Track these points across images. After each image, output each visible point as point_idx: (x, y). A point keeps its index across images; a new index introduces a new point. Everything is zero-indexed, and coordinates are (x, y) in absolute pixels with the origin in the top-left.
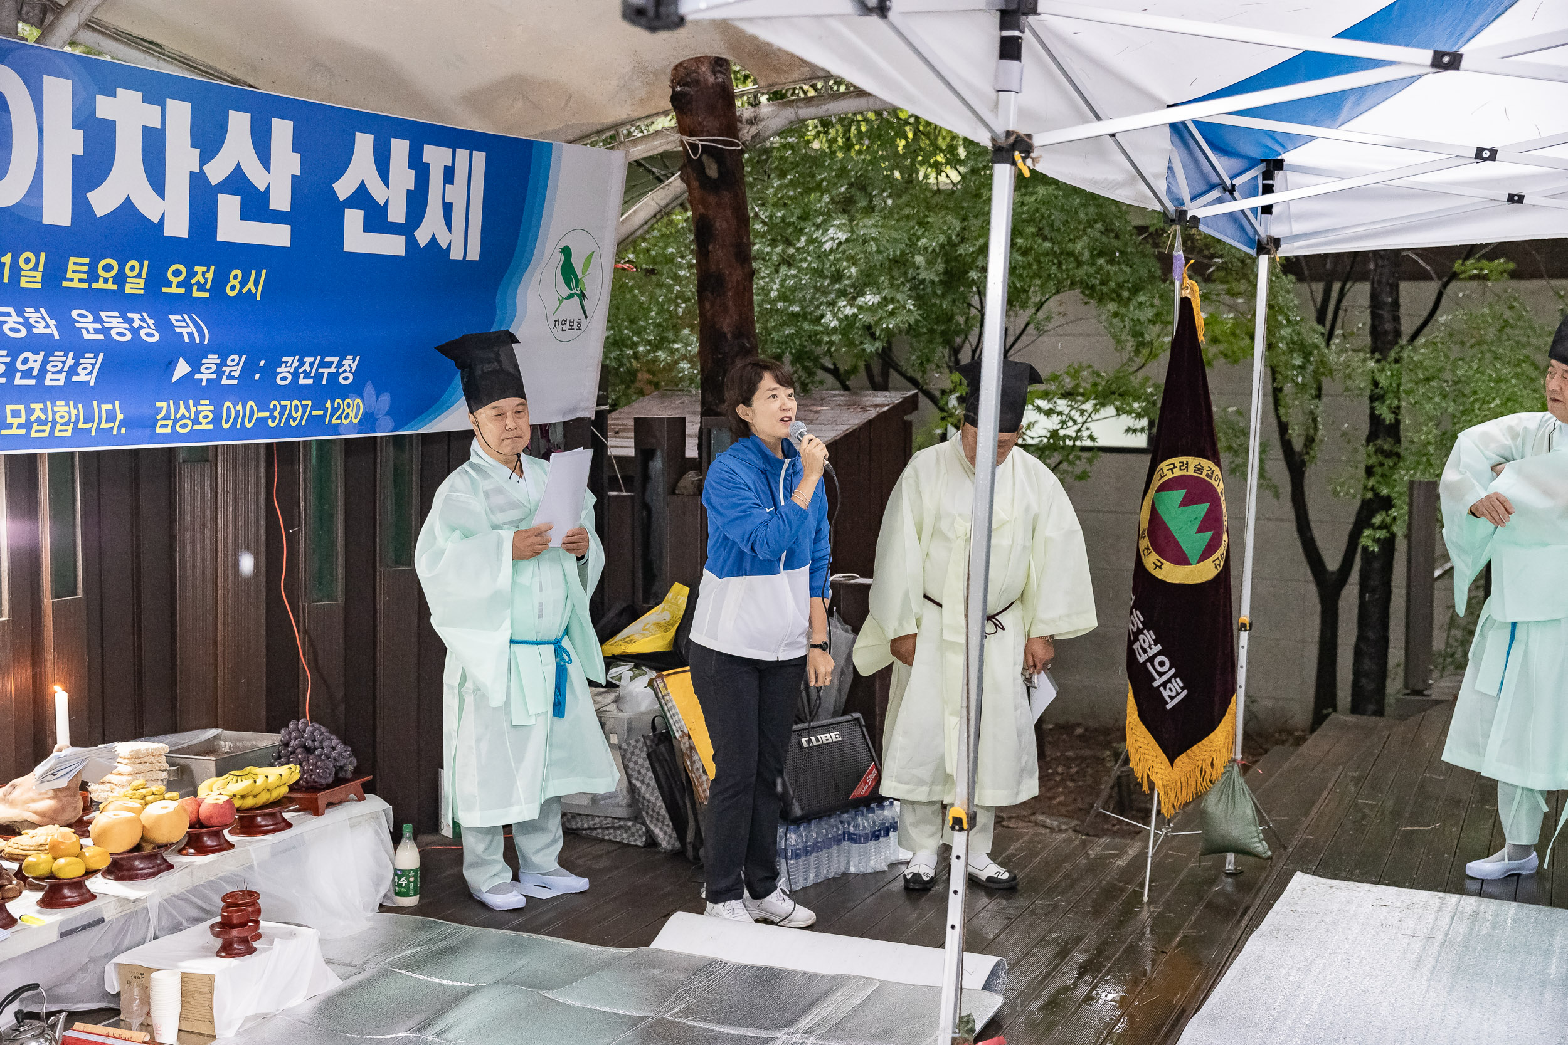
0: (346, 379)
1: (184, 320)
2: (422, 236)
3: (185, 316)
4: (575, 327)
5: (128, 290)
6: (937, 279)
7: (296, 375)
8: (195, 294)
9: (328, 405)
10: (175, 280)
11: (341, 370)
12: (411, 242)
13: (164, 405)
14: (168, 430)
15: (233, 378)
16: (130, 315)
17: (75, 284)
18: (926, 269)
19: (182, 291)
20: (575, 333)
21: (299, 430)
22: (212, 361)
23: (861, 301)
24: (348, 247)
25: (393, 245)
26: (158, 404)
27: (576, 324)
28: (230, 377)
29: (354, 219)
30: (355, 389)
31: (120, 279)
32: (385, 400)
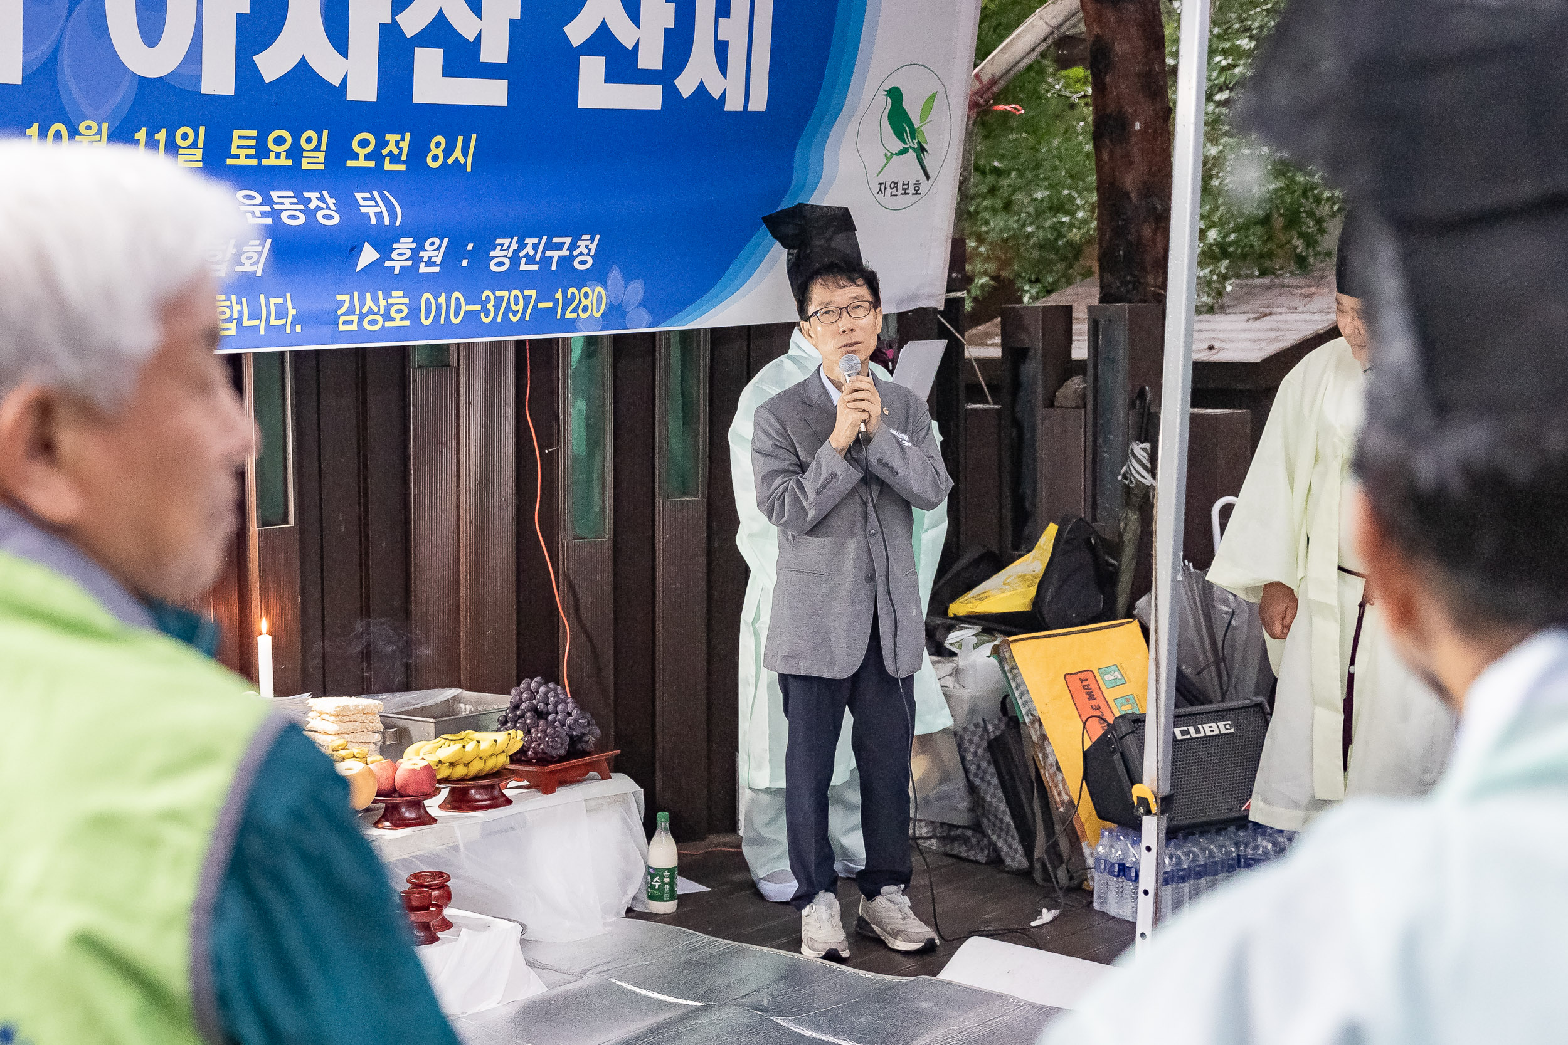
0: (584, 261)
1: (373, 198)
2: (686, 85)
3: (375, 193)
4: (911, 190)
5: (305, 165)
7: (515, 259)
8: (388, 166)
9: (559, 295)
10: (362, 152)
11: (575, 253)
12: (671, 94)
13: (347, 297)
14: (354, 327)
15: (434, 264)
16: (306, 195)
17: (242, 161)
19: (372, 164)
20: (911, 198)
21: (520, 327)
22: (405, 245)
24: (584, 103)
25: (649, 97)
26: (339, 297)
27: (912, 187)
28: (429, 263)
29: (592, 68)
30: (596, 275)
31: (295, 153)
32: (637, 289)
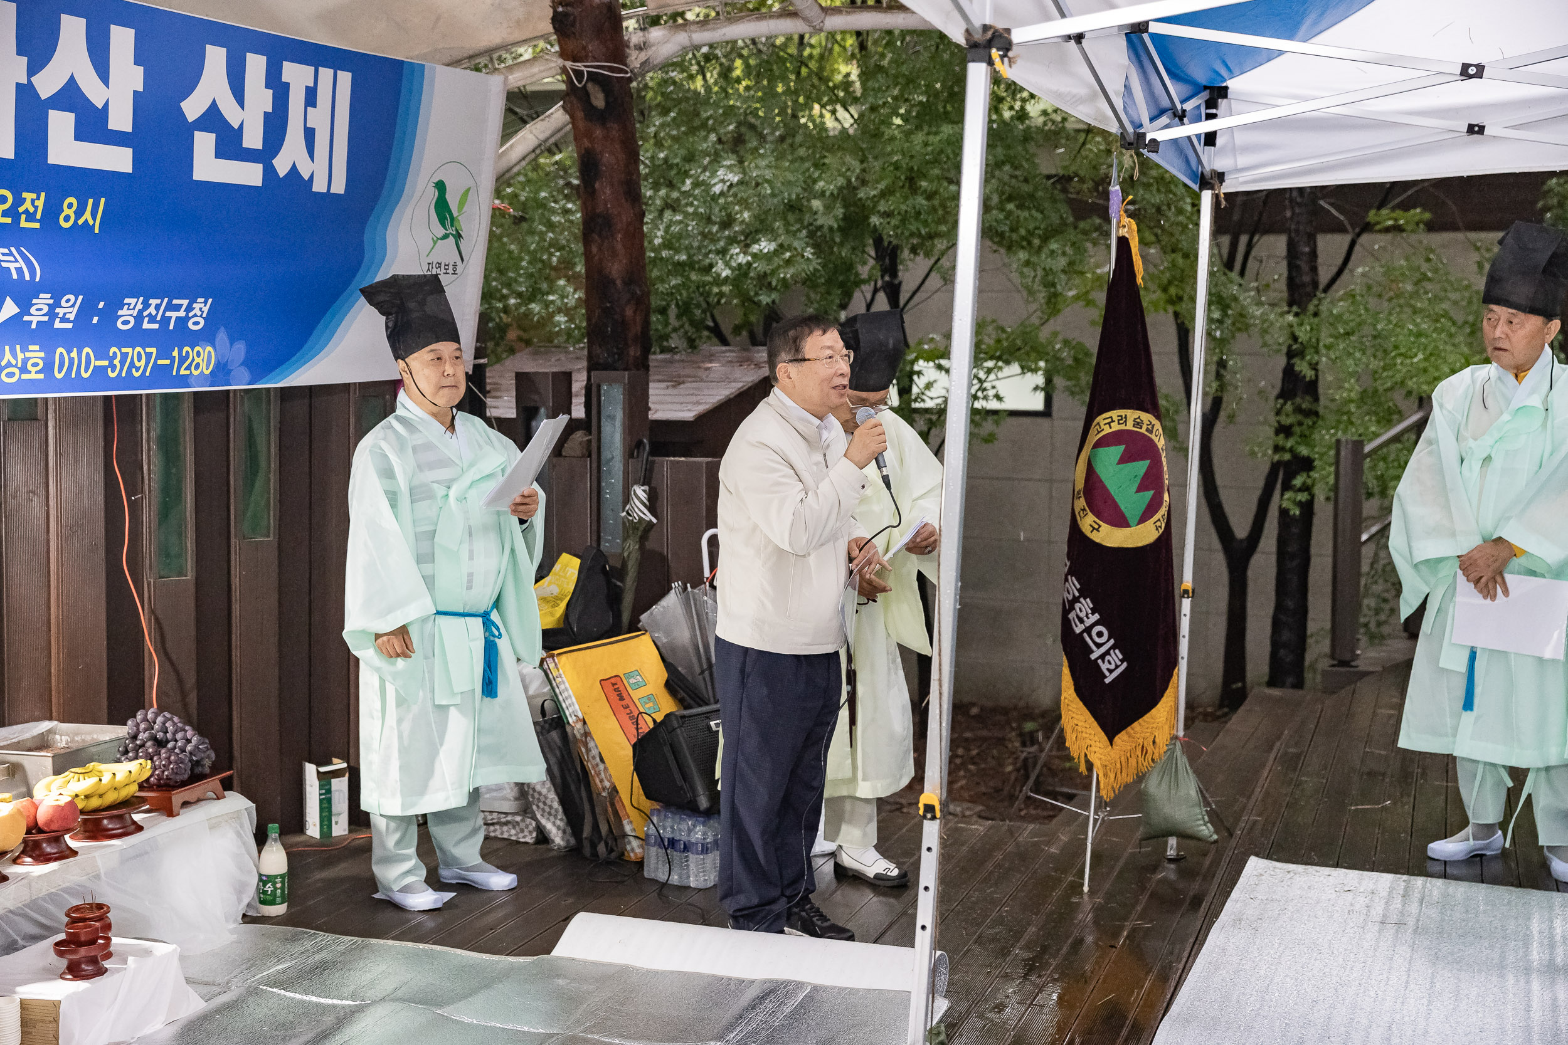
0: (196, 324)
1: (11, 254)
2: (282, 165)
3: (13, 249)
4: (450, 271)
6: (836, 226)
7: (139, 318)
8: (23, 224)
9: (175, 353)
11: (190, 315)
12: (269, 172)
15: (68, 321)
18: (824, 214)
19: (8, 220)
20: (451, 277)
21: (142, 382)
22: (43, 301)
23: (755, 248)
24: (198, 175)
25: (250, 174)
27: (451, 267)
28: (64, 320)
29: (204, 143)
30: (206, 336)
32: (240, 347)
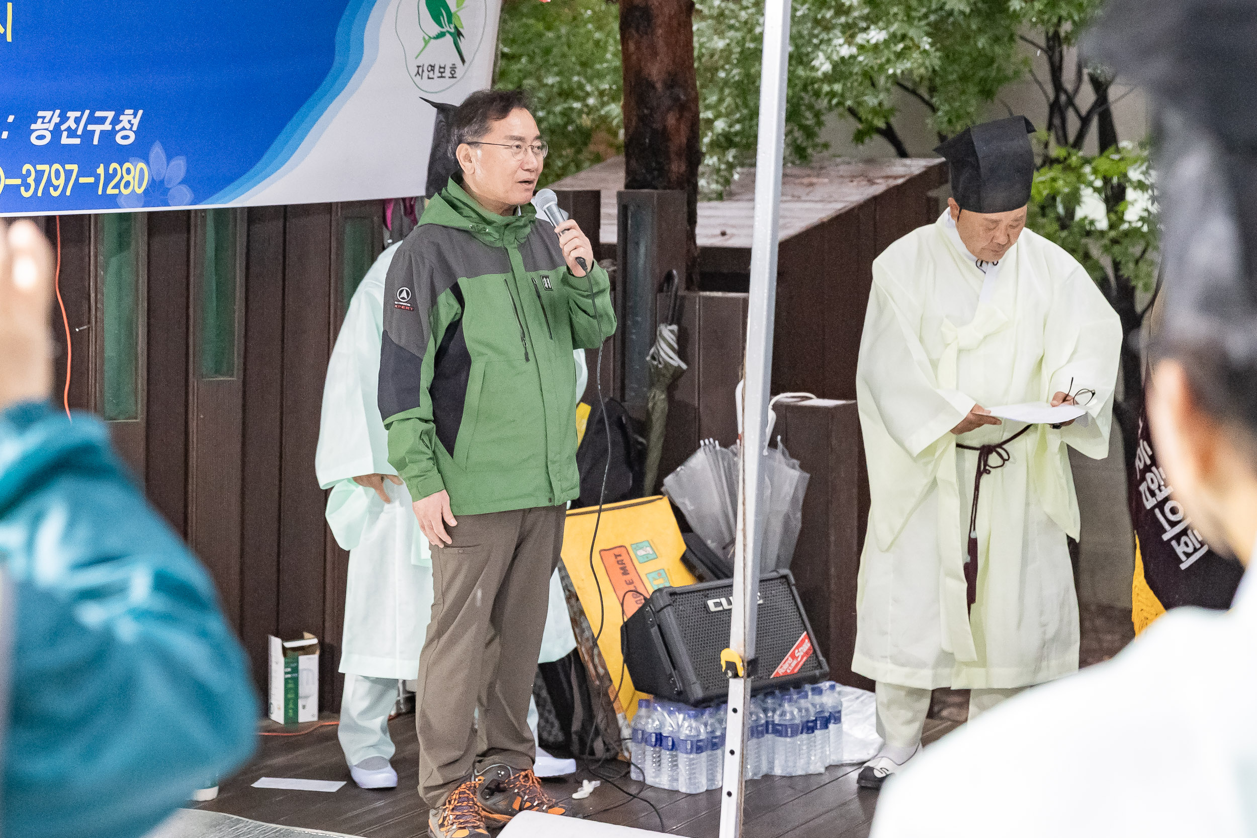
0: (126, 137)
4: (447, 73)
7: (56, 133)
9: (101, 170)
11: (118, 128)
20: (447, 82)
23: (860, 38)
30: (139, 151)
32: (179, 166)
